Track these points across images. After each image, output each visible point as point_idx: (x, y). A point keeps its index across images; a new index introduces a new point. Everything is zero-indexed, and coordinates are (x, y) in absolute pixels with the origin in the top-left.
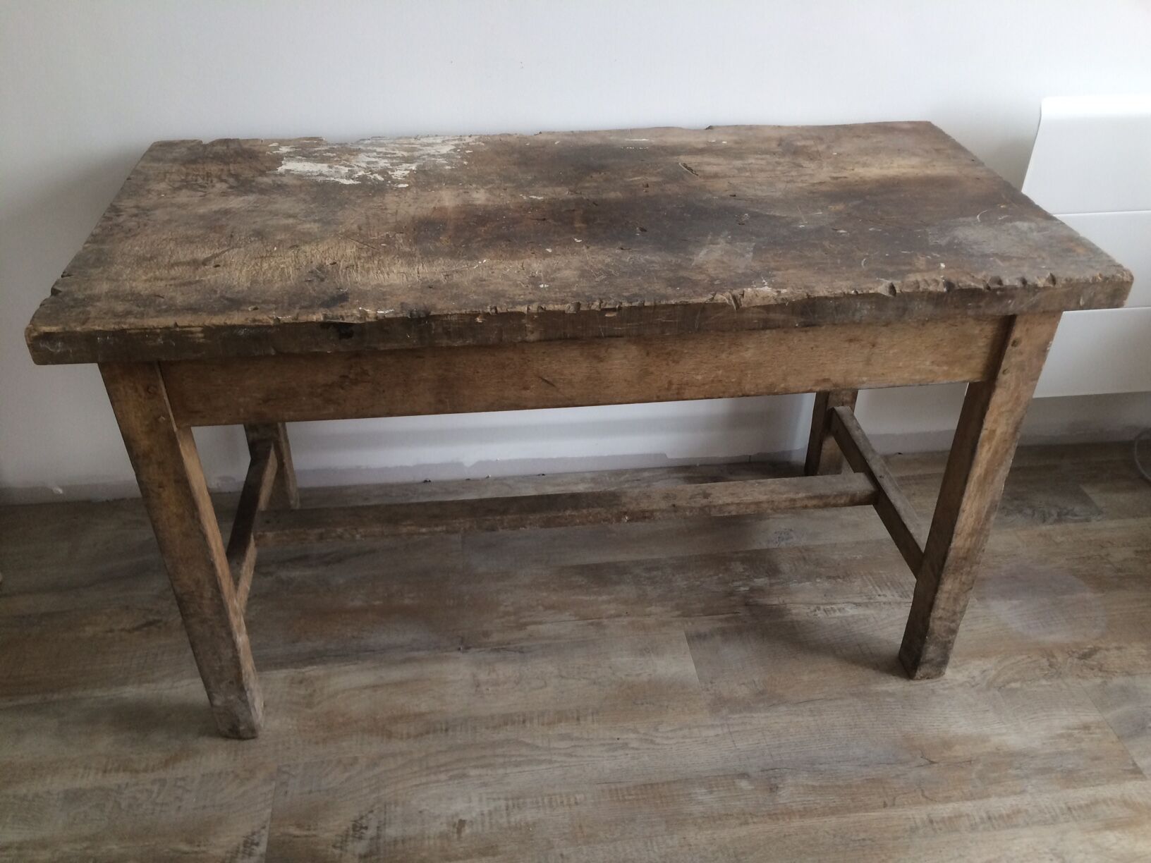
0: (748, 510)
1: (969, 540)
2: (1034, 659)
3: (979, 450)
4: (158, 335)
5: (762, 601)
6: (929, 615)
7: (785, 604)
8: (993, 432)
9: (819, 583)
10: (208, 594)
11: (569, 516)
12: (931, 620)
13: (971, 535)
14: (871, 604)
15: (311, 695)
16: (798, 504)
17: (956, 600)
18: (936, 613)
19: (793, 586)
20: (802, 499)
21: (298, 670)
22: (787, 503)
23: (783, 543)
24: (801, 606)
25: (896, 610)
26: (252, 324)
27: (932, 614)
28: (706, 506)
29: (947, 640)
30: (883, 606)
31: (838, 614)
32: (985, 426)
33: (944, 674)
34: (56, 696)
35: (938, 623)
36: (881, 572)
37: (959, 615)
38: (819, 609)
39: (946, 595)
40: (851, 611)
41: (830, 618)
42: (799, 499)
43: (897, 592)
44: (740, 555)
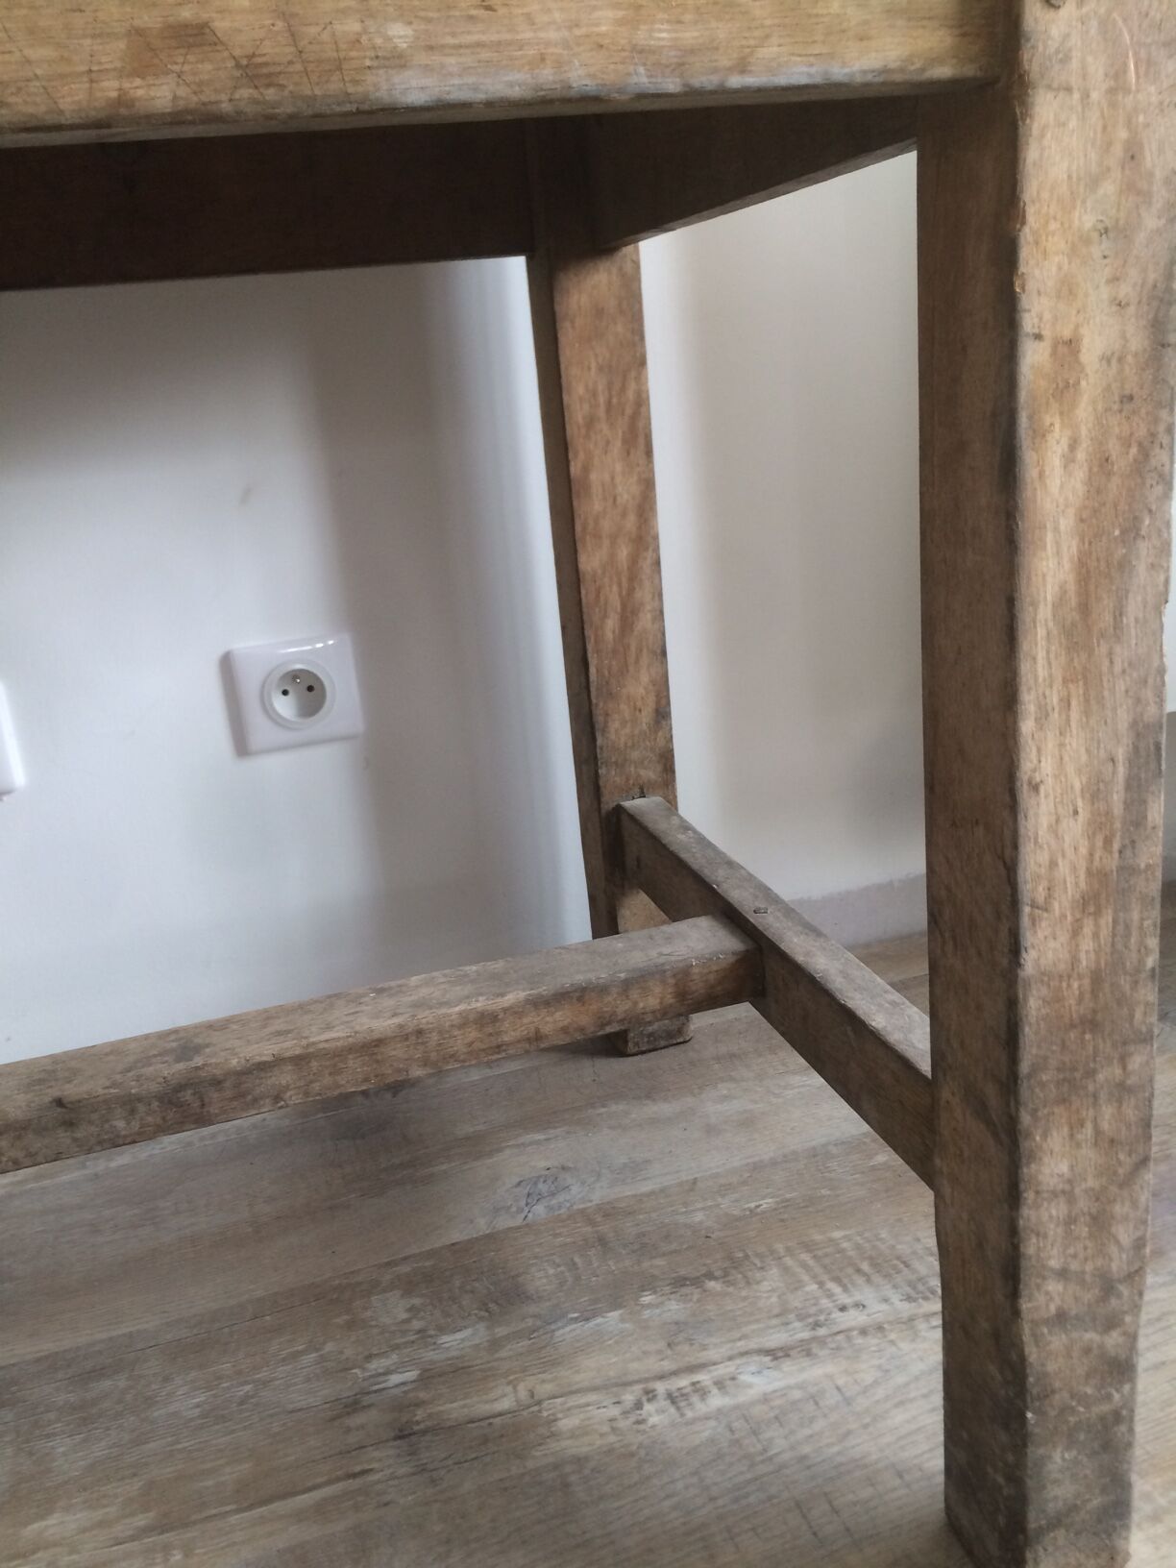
0: (342, 1080)
1: (1088, 929)
3: (1029, 457)
5: (455, 1408)
6: (1016, 1313)
7: (539, 1403)
8: (1068, 348)
9: (649, 1306)
13: (1089, 903)
14: (821, 1342)
16: (511, 1032)
17: (1100, 1223)
18: (1041, 1299)
19: (567, 1333)
20: (516, 1012)
22: (473, 1034)
23: (540, 1210)
24: (592, 1397)
25: (905, 1346)
27: (1025, 1305)
28: (181, 1087)
29: (1105, 1408)
30: (859, 1341)
31: (716, 1401)
32: (1028, 322)
35: (1057, 1341)
36: (837, 1234)
37: (1124, 1290)
38: (651, 1395)
39: (1057, 1210)
40: (759, 1382)
41: (694, 1421)
42: (505, 1010)
43: (895, 1287)
44: (405, 1269)
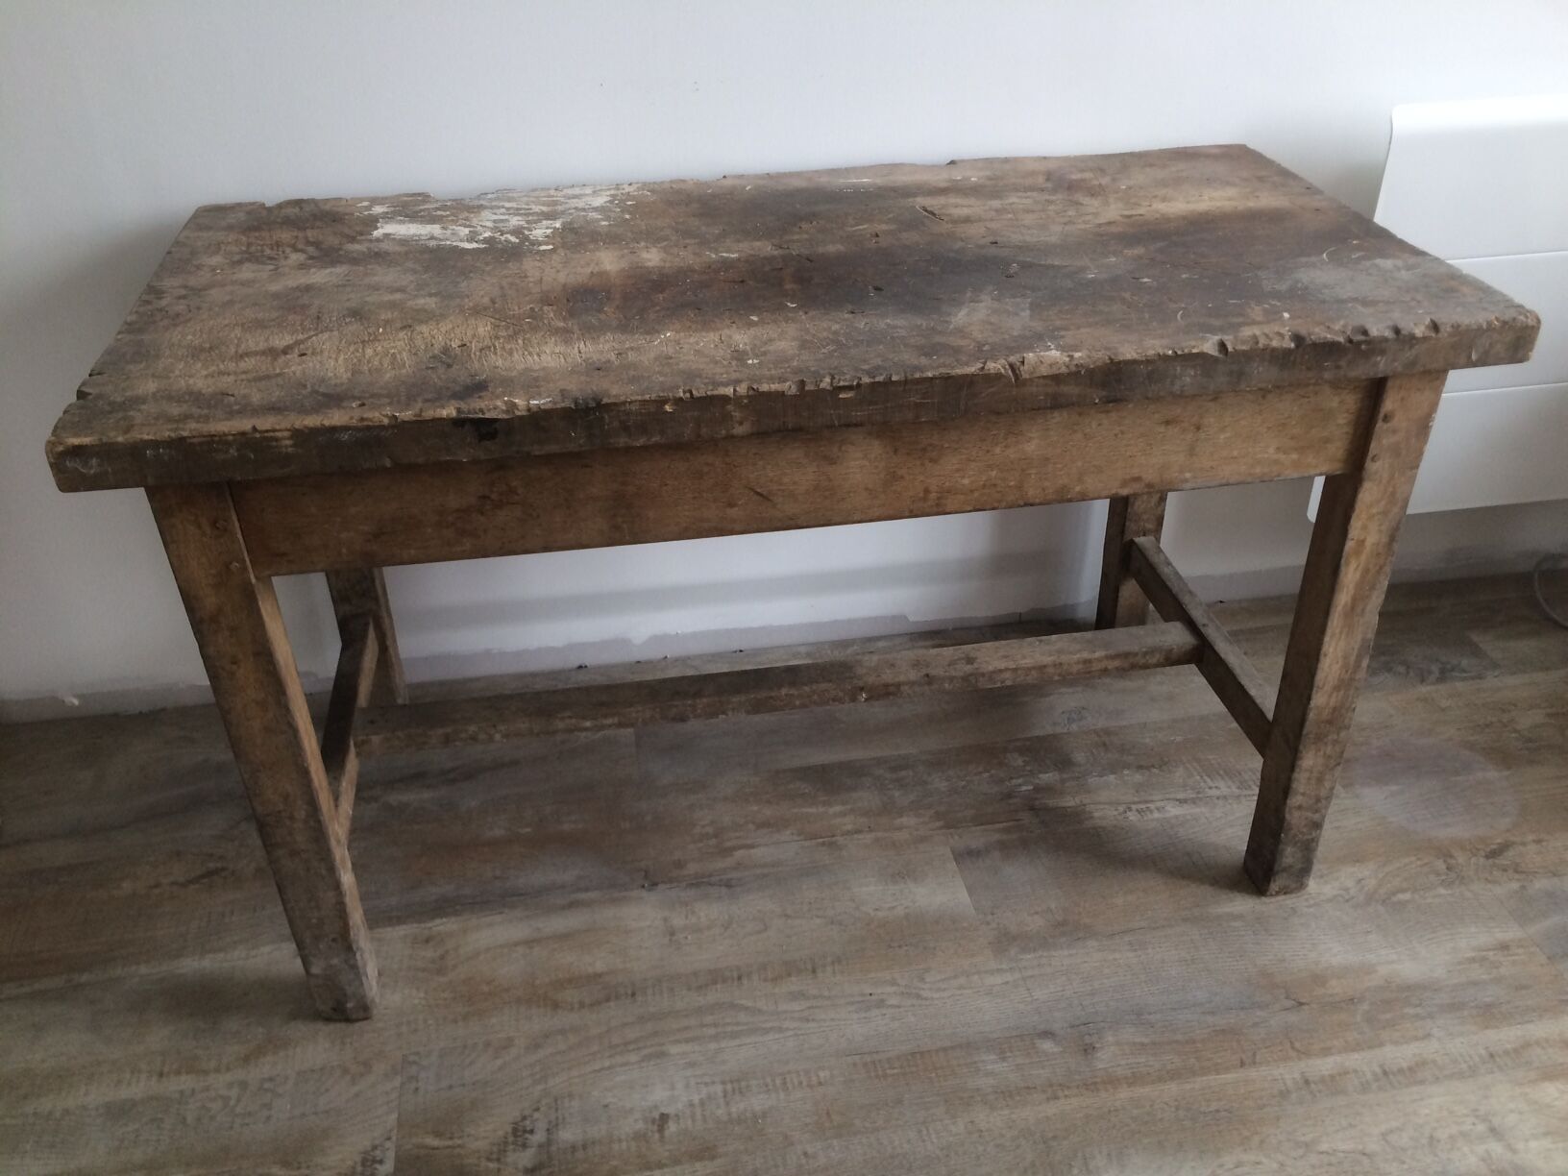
0: (1028, 678)
1: (1335, 695)
2: (1426, 861)
3: (1343, 568)
4: (229, 444)
5: (1051, 803)
6: (1285, 803)
7: (1085, 805)
8: (1361, 543)
9: (1127, 775)
10: (301, 814)
11: (786, 695)
12: (1287, 810)
13: (1337, 688)
14: (1201, 799)
15: (442, 957)
16: (1096, 666)
17: (1320, 780)
18: (1294, 800)
19: (1092, 781)
20: (1099, 660)
21: (423, 925)
22: (1081, 666)
23: (1074, 727)
24: (1106, 806)
25: (1235, 806)
26: (359, 424)
27: (1288, 802)
28: (971, 675)
29: (1310, 837)
30: (1216, 801)
31: (1156, 815)
32: (1350, 536)
33: (1307, 885)
34: (85, 978)
35: (1296, 814)
36: (1210, 757)
37: (1323, 802)
38: (1130, 809)
39: (1306, 775)
40: (1173, 811)
41: (1147, 821)
42: (1096, 659)
43: (1233, 782)
44: (1018, 744)
